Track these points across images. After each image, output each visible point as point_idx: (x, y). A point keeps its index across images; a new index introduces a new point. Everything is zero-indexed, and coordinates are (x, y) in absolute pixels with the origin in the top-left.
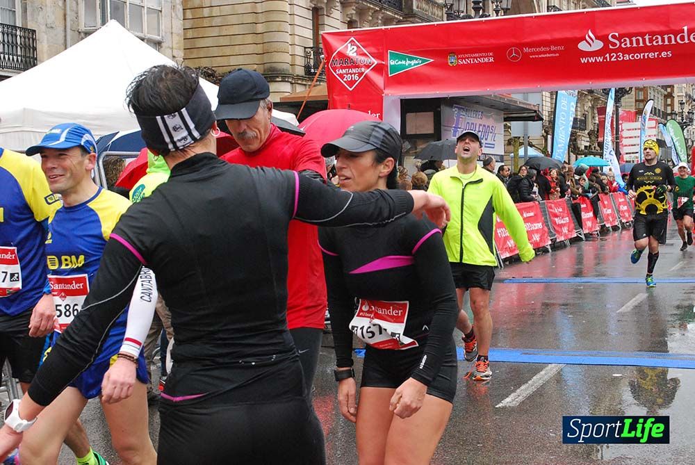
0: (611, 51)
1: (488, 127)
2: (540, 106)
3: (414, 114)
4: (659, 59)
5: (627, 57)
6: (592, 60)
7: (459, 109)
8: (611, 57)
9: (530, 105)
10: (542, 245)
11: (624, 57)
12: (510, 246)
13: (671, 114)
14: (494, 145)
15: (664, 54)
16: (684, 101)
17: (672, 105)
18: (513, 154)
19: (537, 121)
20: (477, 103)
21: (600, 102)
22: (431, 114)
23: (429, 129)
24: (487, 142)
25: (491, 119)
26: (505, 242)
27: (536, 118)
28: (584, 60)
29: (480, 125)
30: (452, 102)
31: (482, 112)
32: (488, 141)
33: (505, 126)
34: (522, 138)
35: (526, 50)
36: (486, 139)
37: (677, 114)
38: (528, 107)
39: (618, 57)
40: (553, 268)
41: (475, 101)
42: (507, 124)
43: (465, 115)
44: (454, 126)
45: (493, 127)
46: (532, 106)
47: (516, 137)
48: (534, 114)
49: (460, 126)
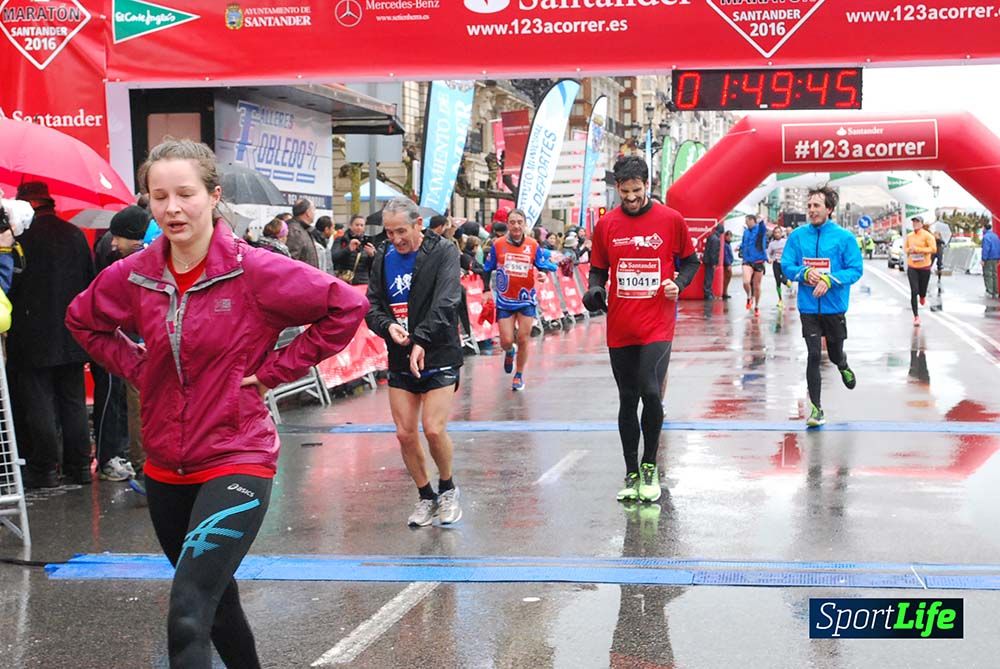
0: (521, 15)
1: (304, 143)
2: (400, 107)
3: (163, 116)
4: (605, 36)
5: (549, 28)
6: (487, 30)
7: (250, 108)
8: (521, 27)
9: (380, 105)
11: (544, 27)
13: (632, 127)
14: (313, 176)
15: (614, 25)
16: (653, 105)
17: (632, 111)
18: (349, 195)
19: (392, 134)
20: (283, 98)
21: (508, 102)
22: (197, 116)
24: (301, 171)
25: (308, 128)
27: (391, 130)
28: (473, 30)
29: (288, 140)
30: (235, 96)
31: (292, 116)
32: (304, 170)
33: (336, 142)
34: (366, 165)
35: (372, 5)
36: (299, 166)
37: (640, 128)
38: (376, 109)
39: (533, 26)
41: (281, 95)
42: (338, 139)
43: (259, 121)
44: (239, 140)
45: (311, 143)
46: (384, 108)
47: (356, 164)
48: (388, 122)
49: (250, 141)
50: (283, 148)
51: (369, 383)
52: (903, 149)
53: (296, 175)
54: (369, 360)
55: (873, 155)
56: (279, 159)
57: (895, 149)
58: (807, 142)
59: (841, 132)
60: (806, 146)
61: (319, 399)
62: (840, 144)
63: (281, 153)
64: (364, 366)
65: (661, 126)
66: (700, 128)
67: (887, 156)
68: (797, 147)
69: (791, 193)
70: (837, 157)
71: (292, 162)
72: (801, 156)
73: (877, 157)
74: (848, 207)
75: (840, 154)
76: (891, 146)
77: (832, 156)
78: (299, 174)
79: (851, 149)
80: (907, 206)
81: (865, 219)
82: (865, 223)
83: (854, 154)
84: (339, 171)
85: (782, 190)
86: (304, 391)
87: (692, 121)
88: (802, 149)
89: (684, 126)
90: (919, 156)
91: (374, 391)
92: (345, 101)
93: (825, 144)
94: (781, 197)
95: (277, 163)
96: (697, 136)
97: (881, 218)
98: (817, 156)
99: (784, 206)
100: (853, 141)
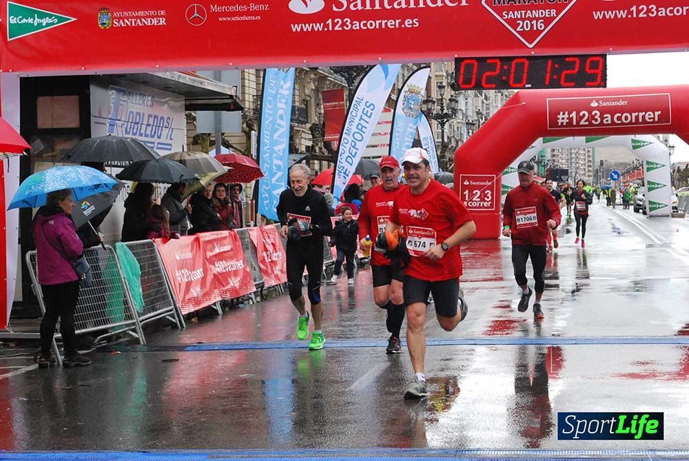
0: (334, 15)
1: (162, 118)
2: (240, 89)
3: (50, 98)
4: (401, 30)
5: (357, 26)
6: (307, 27)
7: (119, 91)
8: (334, 25)
9: (223, 87)
10: (242, 294)
11: (352, 25)
12: (195, 295)
14: (171, 145)
15: (408, 23)
16: (444, 84)
19: (234, 110)
20: (145, 83)
22: (77, 97)
23: (73, 122)
24: (160, 141)
25: (166, 106)
26: (187, 290)
27: (232, 107)
28: (296, 28)
29: (150, 116)
30: (107, 81)
31: (152, 97)
32: (162, 140)
33: (189, 117)
34: (213, 135)
35: (215, 8)
36: (160, 137)
37: (434, 102)
38: (220, 90)
39: (344, 24)
40: (258, 327)
41: (141, 80)
42: (191, 114)
43: (126, 101)
44: (110, 116)
45: (168, 118)
46: (227, 90)
47: (205, 134)
48: (230, 101)
49: (119, 118)
50: (145, 122)
51: (217, 311)
52: (643, 117)
53: (156, 144)
54: (217, 291)
55: (620, 122)
56: (143, 131)
57: (637, 117)
58: (567, 113)
59: (594, 104)
60: (566, 116)
61: (176, 324)
62: (593, 113)
63: (144, 127)
64: (213, 296)
65: (450, 100)
66: (483, 102)
67: (631, 123)
68: (559, 116)
69: (556, 153)
70: (591, 124)
71: (153, 134)
72: (562, 123)
73: (623, 124)
74: (602, 163)
75: (593, 122)
76: (634, 115)
77: (587, 123)
78: (158, 143)
79: (602, 118)
80: (648, 163)
81: (616, 173)
82: (616, 177)
83: (605, 121)
84: (192, 139)
85: (549, 150)
86: (164, 317)
87: (476, 96)
88: (563, 118)
89: (470, 101)
90: (657, 122)
91: (220, 317)
92: (195, 84)
93: (581, 114)
94: (548, 156)
95: (141, 135)
96: (480, 108)
97: (628, 172)
98: (575, 123)
99: (550, 163)
100: (603, 111)
